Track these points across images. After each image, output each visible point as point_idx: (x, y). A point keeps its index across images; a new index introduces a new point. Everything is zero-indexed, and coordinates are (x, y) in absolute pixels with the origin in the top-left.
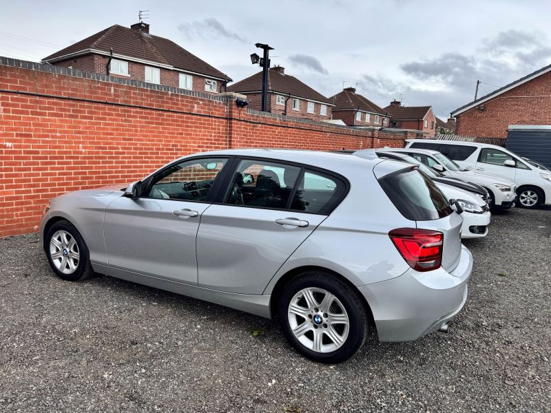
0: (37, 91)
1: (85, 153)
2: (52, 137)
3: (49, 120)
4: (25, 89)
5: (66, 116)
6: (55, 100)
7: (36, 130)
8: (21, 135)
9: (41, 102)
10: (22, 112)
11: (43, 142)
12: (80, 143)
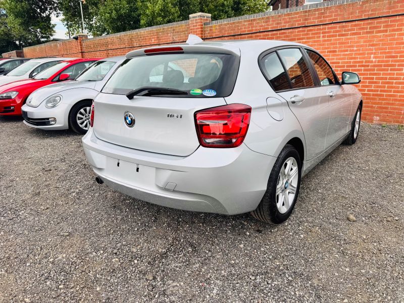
0: (344, 18)
1: (375, 62)
2: (351, 51)
3: (350, 39)
4: (337, 19)
5: (364, 33)
6: (357, 23)
7: (340, 47)
8: (330, 52)
9: (346, 26)
10: (333, 36)
11: (344, 55)
12: (372, 53)
